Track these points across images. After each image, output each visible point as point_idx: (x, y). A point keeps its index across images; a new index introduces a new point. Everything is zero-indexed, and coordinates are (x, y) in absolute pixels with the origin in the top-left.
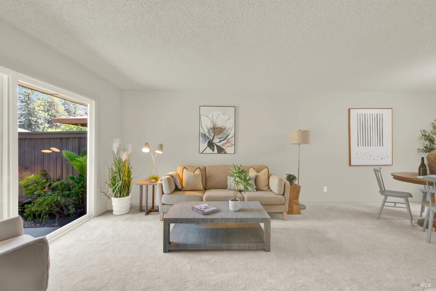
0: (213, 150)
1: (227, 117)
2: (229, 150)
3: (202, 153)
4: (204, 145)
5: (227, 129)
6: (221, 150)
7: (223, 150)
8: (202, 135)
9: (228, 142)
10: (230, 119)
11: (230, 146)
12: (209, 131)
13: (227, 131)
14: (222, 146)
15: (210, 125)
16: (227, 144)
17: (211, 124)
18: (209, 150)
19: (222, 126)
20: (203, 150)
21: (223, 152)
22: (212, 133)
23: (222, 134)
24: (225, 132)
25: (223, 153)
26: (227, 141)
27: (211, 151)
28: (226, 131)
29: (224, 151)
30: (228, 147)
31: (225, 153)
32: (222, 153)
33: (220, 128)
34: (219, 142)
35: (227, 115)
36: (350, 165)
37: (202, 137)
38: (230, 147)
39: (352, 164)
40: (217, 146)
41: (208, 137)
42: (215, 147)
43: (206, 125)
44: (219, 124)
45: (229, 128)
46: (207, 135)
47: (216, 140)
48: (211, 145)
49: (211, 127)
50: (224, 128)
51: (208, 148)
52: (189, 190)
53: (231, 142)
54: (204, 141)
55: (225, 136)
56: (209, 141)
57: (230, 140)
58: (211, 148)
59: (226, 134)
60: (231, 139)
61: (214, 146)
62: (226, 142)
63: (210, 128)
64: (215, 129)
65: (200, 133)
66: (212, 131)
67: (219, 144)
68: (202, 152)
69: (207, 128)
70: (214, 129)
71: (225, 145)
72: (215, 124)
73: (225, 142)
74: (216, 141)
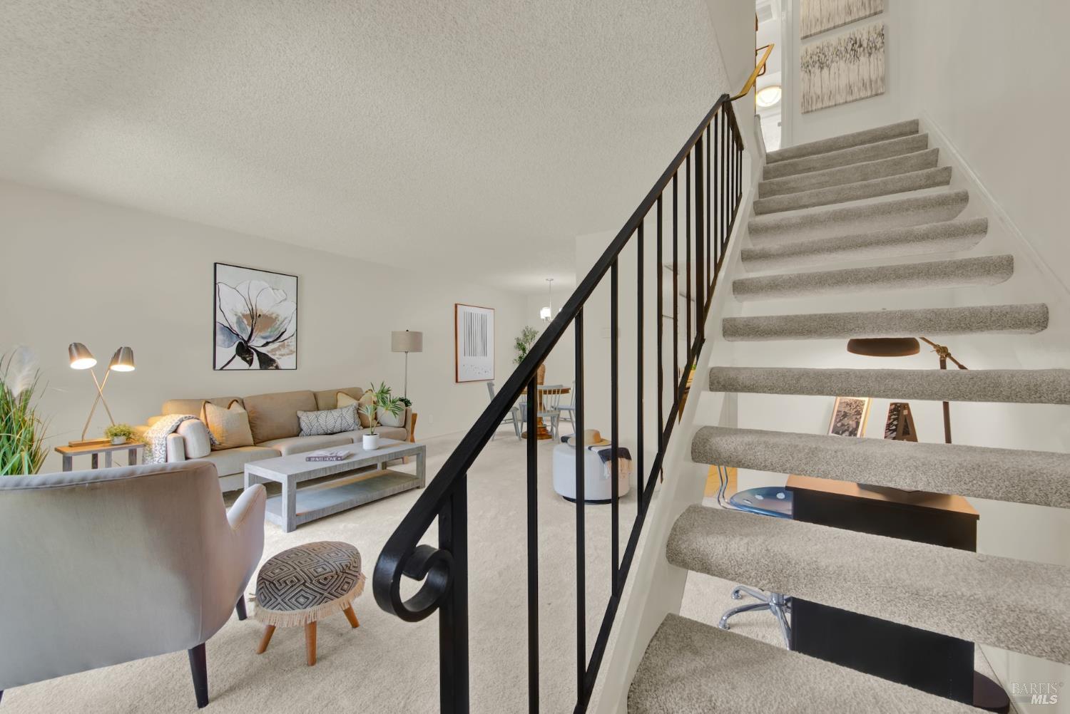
0: (250, 363)
1: (280, 295)
2: (285, 361)
3: (221, 369)
4: (227, 352)
5: (281, 319)
6: (266, 362)
7: (272, 361)
8: (222, 329)
9: (283, 346)
10: (286, 299)
11: (288, 354)
12: (239, 322)
13: (281, 324)
14: (269, 355)
15: (243, 309)
16: (280, 350)
17: (244, 307)
18: (239, 363)
19: (270, 313)
20: (226, 362)
21: (272, 366)
22: (248, 327)
23: (269, 330)
24: (277, 326)
25: (273, 368)
26: (281, 343)
27: (245, 365)
28: (278, 323)
29: (275, 365)
30: (282, 355)
31: (277, 368)
32: (271, 368)
33: (265, 316)
34: (263, 346)
35: (281, 291)
36: (457, 381)
37: (223, 334)
38: (288, 356)
39: (459, 380)
40: (259, 354)
41: (238, 335)
42: (255, 357)
43: (233, 308)
44: (264, 307)
45: (285, 318)
46: (236, 328)
47: (257, 341)
48: (244, 350)
49: (245, 313)
50: (274, 316)
51: (238, 358)
52: (232, 446)
53: (288, 345)
54: (226, 343)
55: (276, 334)
56: (240, 343)
57: (286, 341)
58: (244, 359)
59: (278, 328)
60: (289, 340)
61: (253, 354)
62: (280, 346)
63: (244, 315)
64: (255, 317)
65: (217, 324)
66: (246, 322)
67: (263, 350)
68: (224, 367)
69: (236, 315)
70: (253, 318)
71: (277, 353)
72: (254, 308)
73: (276, 345)
74: (256, 343)
